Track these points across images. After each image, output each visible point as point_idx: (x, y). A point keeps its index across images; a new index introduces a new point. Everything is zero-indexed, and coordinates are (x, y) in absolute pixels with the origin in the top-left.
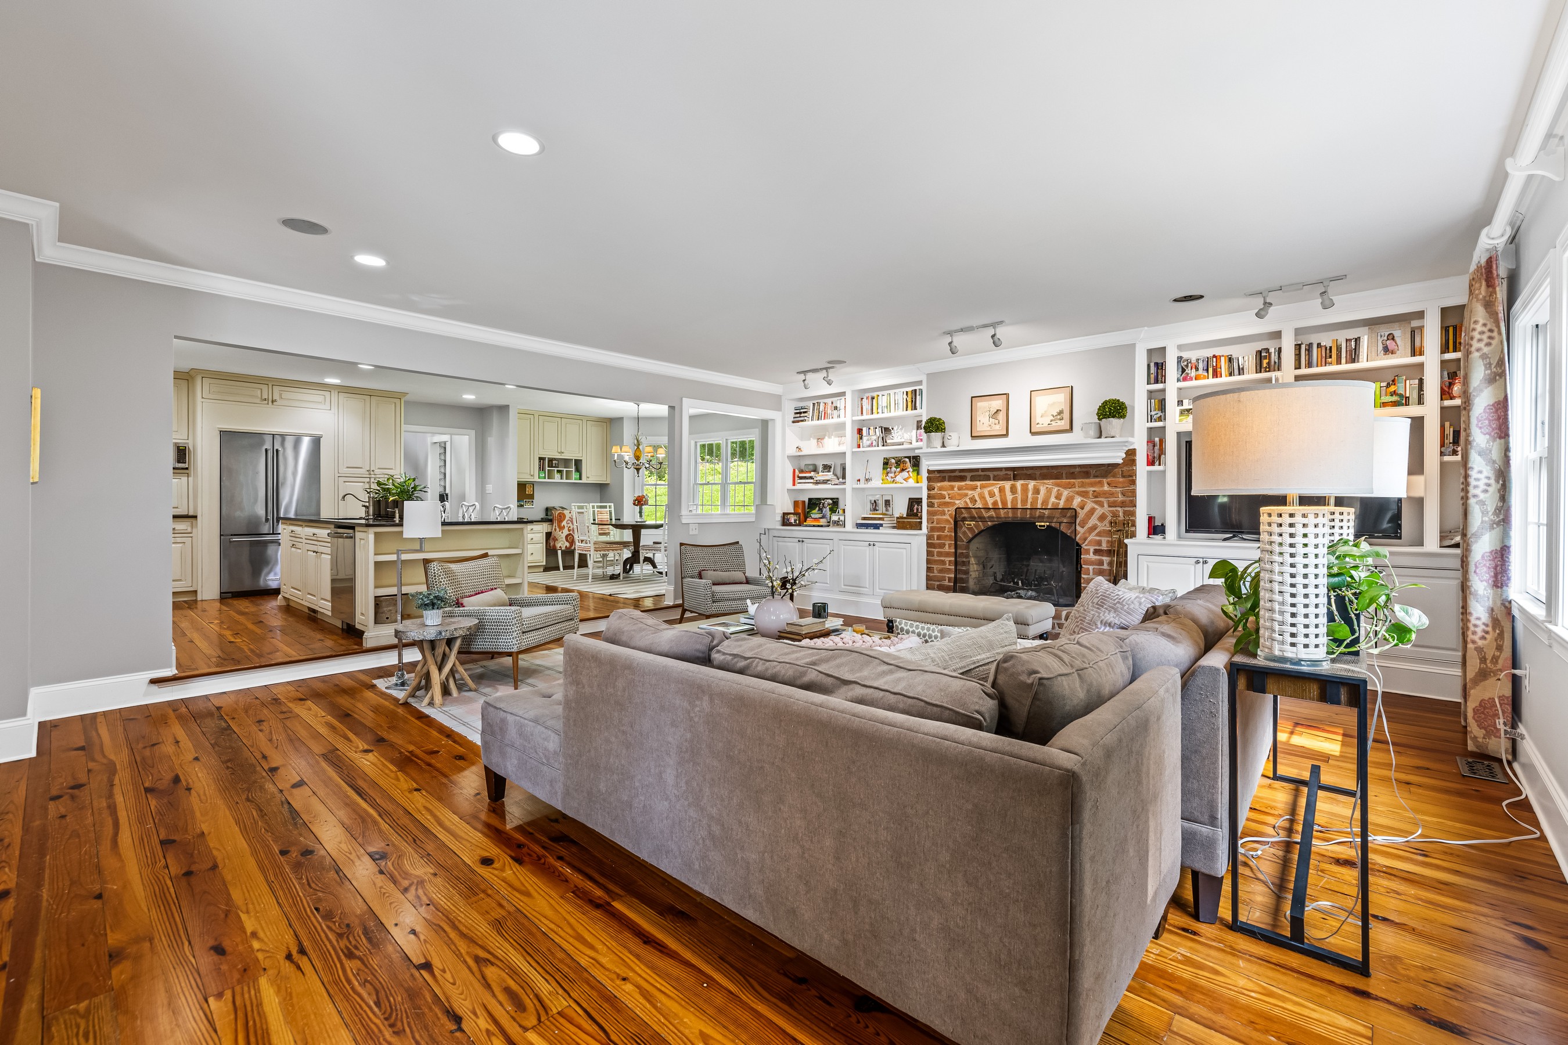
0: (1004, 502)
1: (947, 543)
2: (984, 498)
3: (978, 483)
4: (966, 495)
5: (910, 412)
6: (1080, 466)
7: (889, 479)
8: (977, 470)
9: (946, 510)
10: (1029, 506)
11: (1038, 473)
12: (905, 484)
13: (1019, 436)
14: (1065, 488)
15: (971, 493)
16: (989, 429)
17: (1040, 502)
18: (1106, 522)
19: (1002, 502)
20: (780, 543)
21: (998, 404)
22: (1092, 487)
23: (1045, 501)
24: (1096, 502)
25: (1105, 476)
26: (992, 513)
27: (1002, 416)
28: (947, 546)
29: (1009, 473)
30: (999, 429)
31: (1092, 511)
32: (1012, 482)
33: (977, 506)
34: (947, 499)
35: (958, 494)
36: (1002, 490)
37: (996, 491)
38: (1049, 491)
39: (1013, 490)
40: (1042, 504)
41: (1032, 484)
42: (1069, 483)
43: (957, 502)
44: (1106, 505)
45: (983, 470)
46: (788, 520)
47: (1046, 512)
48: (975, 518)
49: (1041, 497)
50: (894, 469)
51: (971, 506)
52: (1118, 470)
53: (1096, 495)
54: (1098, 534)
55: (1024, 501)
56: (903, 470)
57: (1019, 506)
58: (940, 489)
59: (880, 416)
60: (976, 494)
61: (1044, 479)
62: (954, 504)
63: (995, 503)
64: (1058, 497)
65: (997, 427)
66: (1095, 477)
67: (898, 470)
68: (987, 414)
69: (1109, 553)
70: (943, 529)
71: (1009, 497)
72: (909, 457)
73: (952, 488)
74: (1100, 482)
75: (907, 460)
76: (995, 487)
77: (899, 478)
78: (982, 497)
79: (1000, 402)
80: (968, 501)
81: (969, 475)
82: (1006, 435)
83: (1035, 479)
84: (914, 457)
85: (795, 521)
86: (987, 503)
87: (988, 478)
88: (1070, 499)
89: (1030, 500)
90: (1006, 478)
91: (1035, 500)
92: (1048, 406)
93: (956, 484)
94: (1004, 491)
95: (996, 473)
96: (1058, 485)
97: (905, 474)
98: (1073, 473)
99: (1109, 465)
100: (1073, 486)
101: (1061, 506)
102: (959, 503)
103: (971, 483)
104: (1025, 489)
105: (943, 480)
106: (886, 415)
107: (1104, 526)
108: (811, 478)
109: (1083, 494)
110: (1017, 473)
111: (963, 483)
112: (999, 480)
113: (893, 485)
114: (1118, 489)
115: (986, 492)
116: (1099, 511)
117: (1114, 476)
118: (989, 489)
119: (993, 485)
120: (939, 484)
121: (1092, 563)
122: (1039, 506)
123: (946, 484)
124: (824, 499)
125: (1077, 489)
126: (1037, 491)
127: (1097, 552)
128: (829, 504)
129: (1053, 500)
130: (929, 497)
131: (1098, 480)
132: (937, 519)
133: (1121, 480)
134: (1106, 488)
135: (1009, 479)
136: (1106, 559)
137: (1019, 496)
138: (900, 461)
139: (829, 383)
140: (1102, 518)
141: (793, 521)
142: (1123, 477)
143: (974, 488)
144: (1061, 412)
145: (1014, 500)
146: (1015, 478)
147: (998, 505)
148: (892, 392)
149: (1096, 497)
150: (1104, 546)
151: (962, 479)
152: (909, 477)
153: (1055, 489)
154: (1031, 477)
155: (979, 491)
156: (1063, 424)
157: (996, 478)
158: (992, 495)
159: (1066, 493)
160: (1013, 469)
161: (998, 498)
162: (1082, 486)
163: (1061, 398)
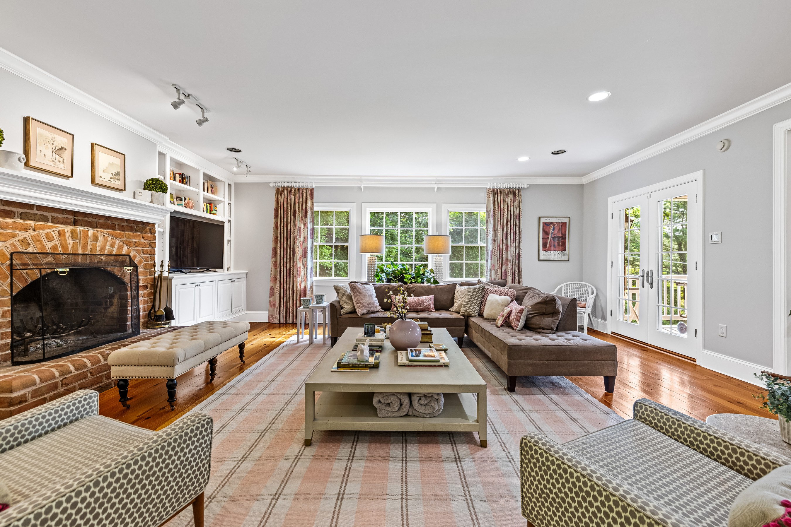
0: (64, 246)
2: (40, 241)
3: (32, 223)
4: (14, 236)
6: (127, 221)
8: (30, 206)
10: (88, 252)
11: (97, 221)
13: (81, 181)
14: (117, 238)
15: (21, 235)
16: (51, 164)
17: (98, 248)
19: (63, 247)
21: (63, 141)
22: (134, 238)
23: (103, 248)
24: (135, 250)
25: (142, 232)
27: (67, 155)
29: (70, 217)
30: (63, 168)
31: (135, 257)
32: (72, 227)
33: (31, 249)
36: (61, 234)
37: (55, 235)
38: (106, 240)
39: (73, 234)
40: (101, 250)
41: (91, 231)
42: (120, 234)
44: (142, 253)
47: (104, 258)
48: (29, 264)
49: (99, 244)
51: (20, 250)
52: (148, 227)
53: (136, 245)
55: (85, 247)
57: (80, 251)
60: (28, 235)
61: (101, 228)
63: (55, 247)
64: (112, 246)
65: (61, 165)
66: (137, 231)
68: (50, 146)
69: (145, 287)
71: (70, 242)
74: (139, 235)
76: (53, 229)
78: (36, 239)
79: (66, 140)
80: (17, 244)
81: (18, 210)
82: (67, 177)
83: (94, 227)
86: (44, 247)
87: (45, 219)
88: (120, 248)
89: (90, 246)
90: (65, 222)
91: (94, 246)
92: (107, 165)
94: (64, 235)
95: (55, 215)
96: (112, 235)
98: (123, 226)
99: (143, 224)
100: (122, 237)
101: (114, 253)
102: (8, 246)
103: (22, 222)
104: (85, 236)
107: (141, 268)
109: (128, 244)
110: (77, 219)
111: (9, 221)
112: (58, 223)
114: (148, 242)
115: (42, 233)
117: (146, 232)
118: (46, 231)
119: (51, 227)
122: (98, 253)
125: (125, 239)
126: (96, 239)
129: (108, 247)
131: (138, 233)
133: (150, 235)
134: (142, 240)
135: (69, 224)
136: (141, 292)
137: (80, 242)
140: (140, 263)
142: (151, 233)
143: (25, 229)
144: (118, 174)
145: (74, 245)
146: (75, 223)
147: (57, 249)
149: (137, 247)
150: (141, 284)
151: (8, 214)
153: (110, 238)
154: (90, 225)
155: (31, 232)
156: (119, 184)
157: (54, 220)
158: (50, 239)
159: (117, 242)
160: (75, 213)
161: (56, 242)
162: (129, 238)
163: (117, 161)
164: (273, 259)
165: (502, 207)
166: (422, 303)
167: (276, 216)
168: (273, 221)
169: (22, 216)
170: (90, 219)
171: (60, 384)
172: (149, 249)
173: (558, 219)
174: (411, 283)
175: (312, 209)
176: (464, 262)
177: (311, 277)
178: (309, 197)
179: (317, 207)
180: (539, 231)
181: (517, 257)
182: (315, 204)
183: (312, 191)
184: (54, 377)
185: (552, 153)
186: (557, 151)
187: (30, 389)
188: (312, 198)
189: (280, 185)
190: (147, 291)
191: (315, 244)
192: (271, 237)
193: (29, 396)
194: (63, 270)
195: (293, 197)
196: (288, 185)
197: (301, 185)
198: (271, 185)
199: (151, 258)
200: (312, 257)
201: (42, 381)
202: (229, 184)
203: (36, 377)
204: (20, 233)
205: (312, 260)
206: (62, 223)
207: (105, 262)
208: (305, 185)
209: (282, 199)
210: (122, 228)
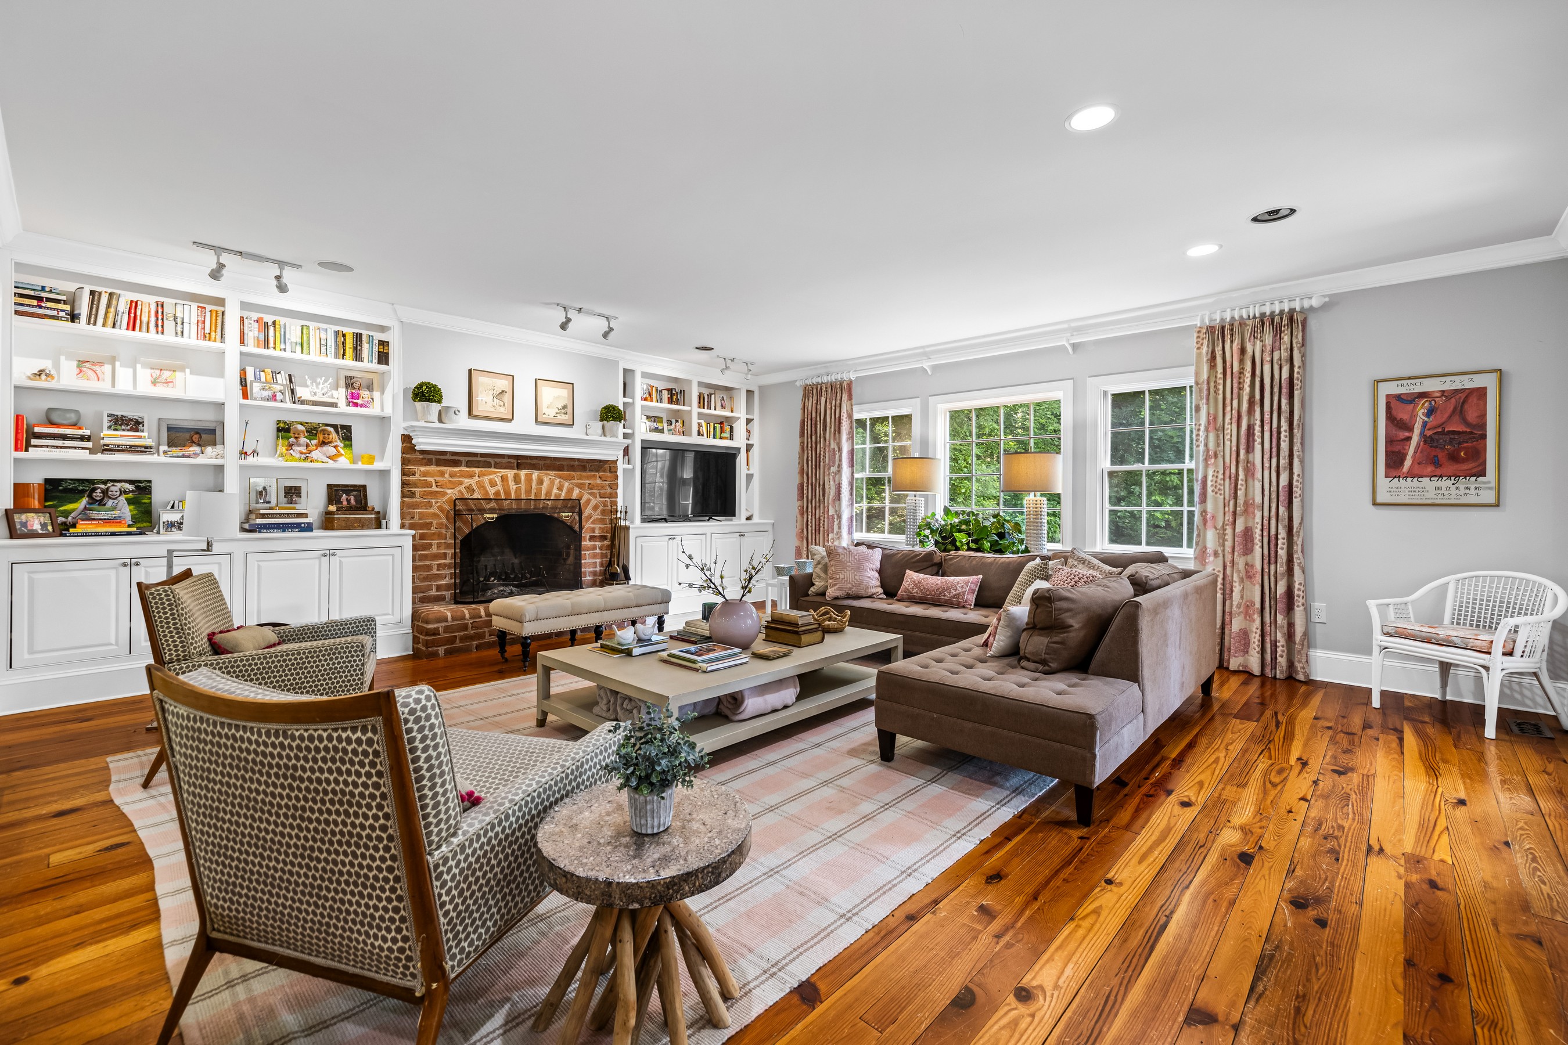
0: (507, 492)
1: (434, 542)
2: (484, 487)
3: (477, 470)
4: (461, 483)
5: (349, 362)
6: (578, 460)
7: (298, 456)
8: (475, 455)
9: (433, 501)
10: (533, 497)
11: (542, 463)
12: (331, 464)
13: (524, 423)
14: (566, 480)
15: (467, 481)
16: (492, 409)
17: (543, 493)
18: (599, 511)
19: (505, 492)
20: (35, 576)
21: (503, 384)
22: (588, 479)
23: (549, 492)
24: (590, 494)
25: (598, 471)
26: (493, 504)
27: (507, 398)
28: (434, 547)
29: (512, 461)
30: (503, 412)
31: (588, 501)
32: (515, 471)
33: (475, 496)
34: (434, 488)
35: (450, 482)
36: (504, 479)
37: (498, 480)
38: (552, 482)
39: (517, 480)
40: (546, 495)
41: (535, 474)
42: (570, 475)
43: (449, 491)
44: (598, 496)
45: (483, 455)
46: (24, 524)
47: (550, 503)
48: (472, 510)
49: (544, 488)
50: (303, 440)
51: (466, 496)
52: (607, 466)
53: (591, 487)
54: (593, 523)
55: (528, 491)
56: (323, 443)
57: (523, 496)
58: (425, 474)
59: (287, 354)
60: (473, 482)
61: (546, 470)
62: (445, 494)
63: (497, 493)
64: (560, 489)
65: (502, 409)
66: (591, 471)
67: (314, 442)
68: (491, 392)
69: (603, 538)
70: (428, 526)
71: (513, 487)
72: (335, 427)
73: (442, 474)
74: (594, 476)
75: (331, 429)
76: (497, 474)
77: (316, 454)
78: (481, 485)
79: (506, 382)
80: (464, 491)
81: (464, 459)
82: (510, 420)
83: (538, 469)
84: (343, 427)
85: (44, 526)
86: (487, 493)
87: (488, 465)
88: (570, 491)
89: (534, 491)
90: (509, 467)
91: (539, 490)
92: (552, 398)
93: (448, 470)
94: (507, 480)
95: (498, 460)
96: (560, 477)
97: (330, 450)
99: (600, 461)
100: (573, 478)
101: (561, 497)
102: (452, 493)
103: (467, 469)
104: (529, 479)
105: (429, 463)
106: (298, 355)
107: (597, 515)
108: (82, 438)
109: (581, 486)
110: (520, 462)
111: (457, 469)
112: (501, 467)
113: (307, 464)
114: (606, 483)
115: (486, 479)
116: (593, 502)
117: (604, 471)
118: (490, 477)
119: (494, 473)
120: (422, 469)
121: (588, 549)
122: (543, 497)
123: (433, 468)
124: (105, 482)
125: (576, 481)
126: (540, 482)
127: (592, 538)
128: (123, 492)
129: (555, 491)
130: (404, 484)
131: (592, 473)
132: (420, 513)
133: (608, 474)
134: (598, 481)
135: (512, 468)
136: (598, 544)
137: (523, 486)
138: (315, 429)
139: (282, 288)
140: (595, 508)
141: (37, 527)
142: (611, 472)
143: (471, 476)
144: (565, 407)
145: (518, 490)
146: (519, 467)
147: (500, 495)
148: (312, 325)
149: (591, 489)
150: (597, 533)
151: (456, 463)
152: (339, 455)
153: (558, 481)
154: (535, 467)
155: (476, 478)
156: (565, 418)
157: (498, 466)
158: (493, 484)
159: (566, 484)
160: (517, 457)
161: (499, 487)
162: (580, 479)
163: (564, 393)
164: (799, 503)
165: (1236, 369)
166: (948, 589)
167: (802, 435)
168: (797, 440)
169: (469, 464)
170: (534, 462)
171: (470, 626)
172: (609, 491)
173: (1448, 379)
174: (969, 549)
175: (850, 416)
176: (1144, 508)
177: (850, 533)
178: (845, 397)
179: (861, 411)
180: (1375, 421)
181: (1283, 497)
182: (855, 408)
183: (850, 385)
184: (464, 618)
185: (1255, 219)
186: (1270, 213)
187: (443, 624)
188: (850, 398)
189: (809, 382)
190: (607, 543)
191: (856, 476)
192: (796, 468)
193: (441, 630)
194: (491, 516)
195: (823, 399)
196: (819, 380)
197: (833, 378)
198: (798, 384)
199: (611, 502)
200: (851, 499)
201: (453, 619)
202: (748, 391)
203: (449, 615)
204: (466, 480)
205: (852, 504)
206: (505, 468)
207: (552, 508)
208: (839, 377)
209: (809, 404)
210: (572, 468)
